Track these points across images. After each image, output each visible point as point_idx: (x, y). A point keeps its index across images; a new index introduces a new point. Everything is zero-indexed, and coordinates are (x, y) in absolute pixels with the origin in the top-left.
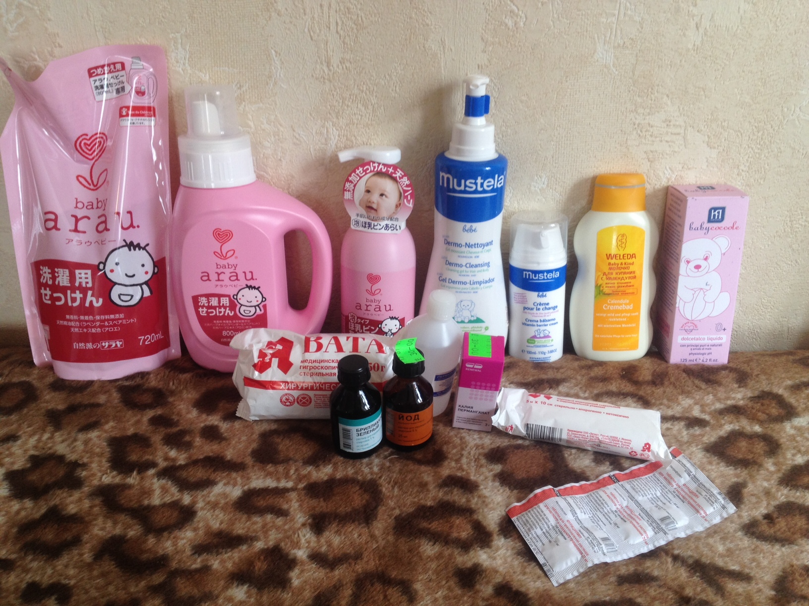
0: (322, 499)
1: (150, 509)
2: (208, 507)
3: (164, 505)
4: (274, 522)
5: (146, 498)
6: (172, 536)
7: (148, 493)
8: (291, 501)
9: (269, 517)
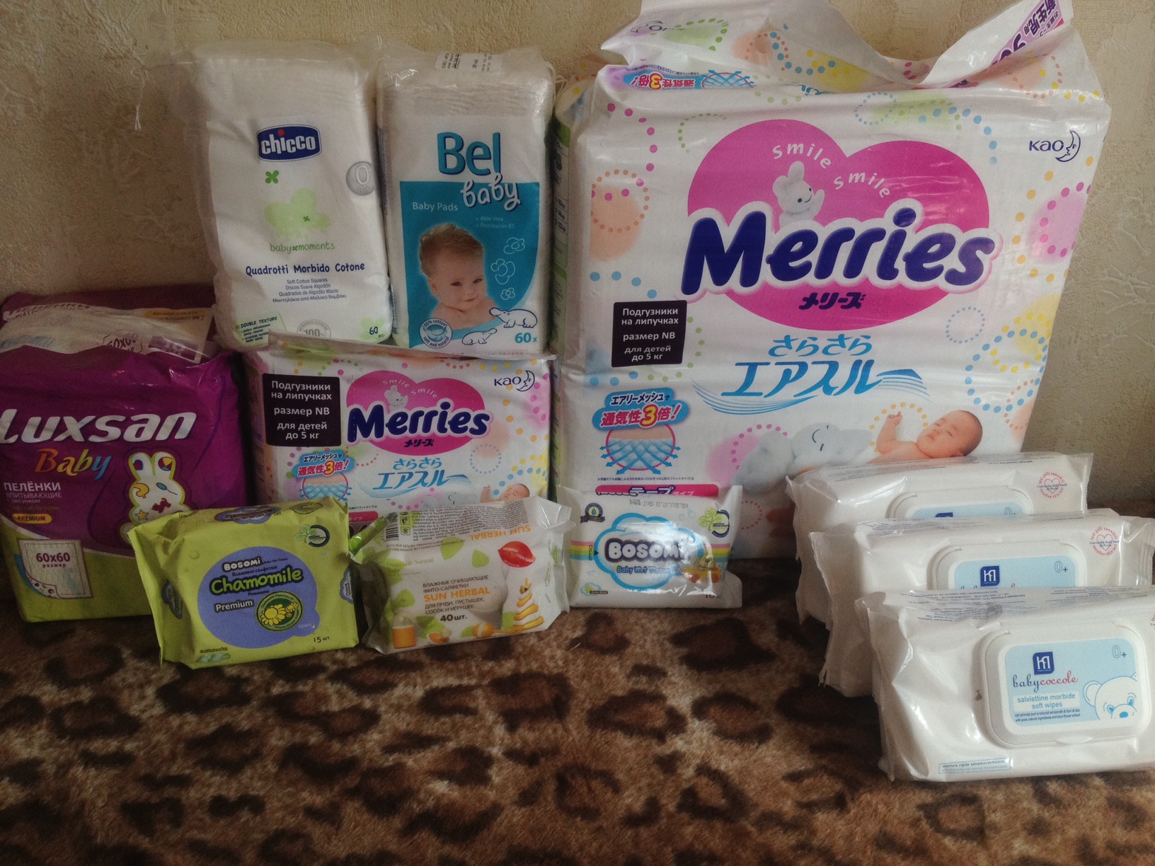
0: (509, 696)
1: (330, 715)
2: (392, 710)
3: (344, 711)
4: (463, 721)
5: (323, 704)
6: (358, 740)
7: (325, 698)
8: (478, 698)
9: (458, 717)
